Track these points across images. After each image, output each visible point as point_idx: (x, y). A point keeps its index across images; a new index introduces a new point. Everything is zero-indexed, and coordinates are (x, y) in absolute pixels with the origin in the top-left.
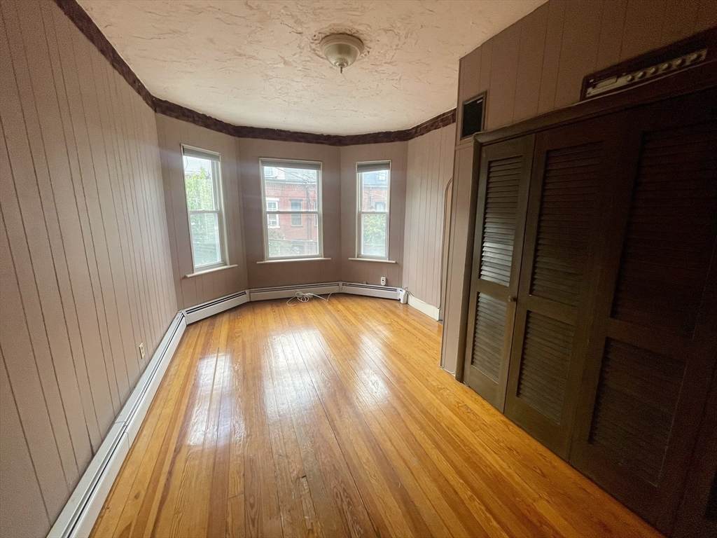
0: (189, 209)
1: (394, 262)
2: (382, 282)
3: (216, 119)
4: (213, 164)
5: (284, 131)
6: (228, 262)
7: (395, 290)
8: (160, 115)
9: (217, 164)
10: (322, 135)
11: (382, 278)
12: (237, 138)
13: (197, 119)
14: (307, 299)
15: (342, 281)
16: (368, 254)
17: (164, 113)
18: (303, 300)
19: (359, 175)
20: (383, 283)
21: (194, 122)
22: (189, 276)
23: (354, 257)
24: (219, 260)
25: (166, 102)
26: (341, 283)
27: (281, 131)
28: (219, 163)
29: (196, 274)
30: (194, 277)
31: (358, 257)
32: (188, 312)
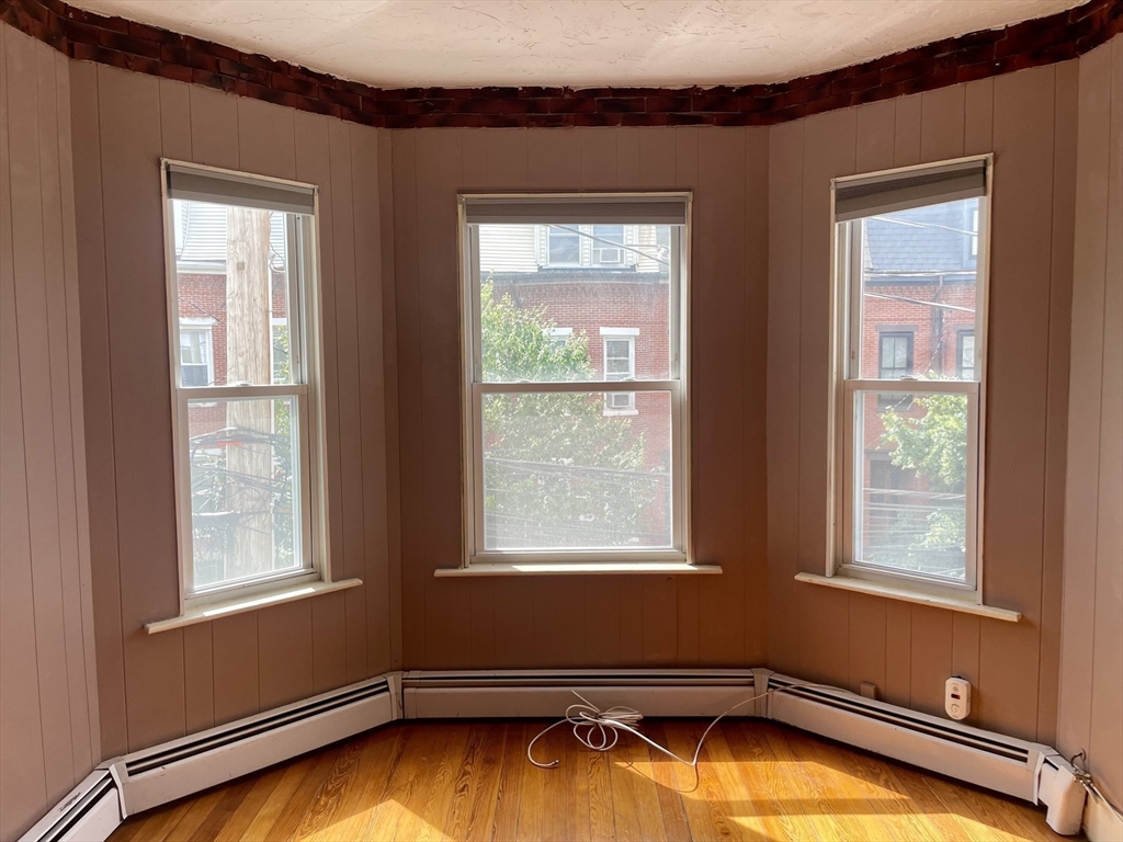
1: (1012, 616)
2: (949, 701)
3: (304, 71)
5: (550, 91)
6: (327, 572)
7: (1021, 756)
8: (87, 66)
9: (306, 222)
10: (695, 89)
11: (951, 685)
12: (386, 132)
14: (610, 739)
15: (764, 665)
17: (99, 56)
18: (597, 739)
19: (840, 230)
20: (957, 709)
21: (217, 81)
22: (154, 628)
23: (823, 574)
24: (297, 565)
25: (114, 21)
26: (762, 677)
27: (536, 91)
28: (314, 220)
29: (189, 616)
30: (183, 629)
31: (836, 574)
32: (134, 769)
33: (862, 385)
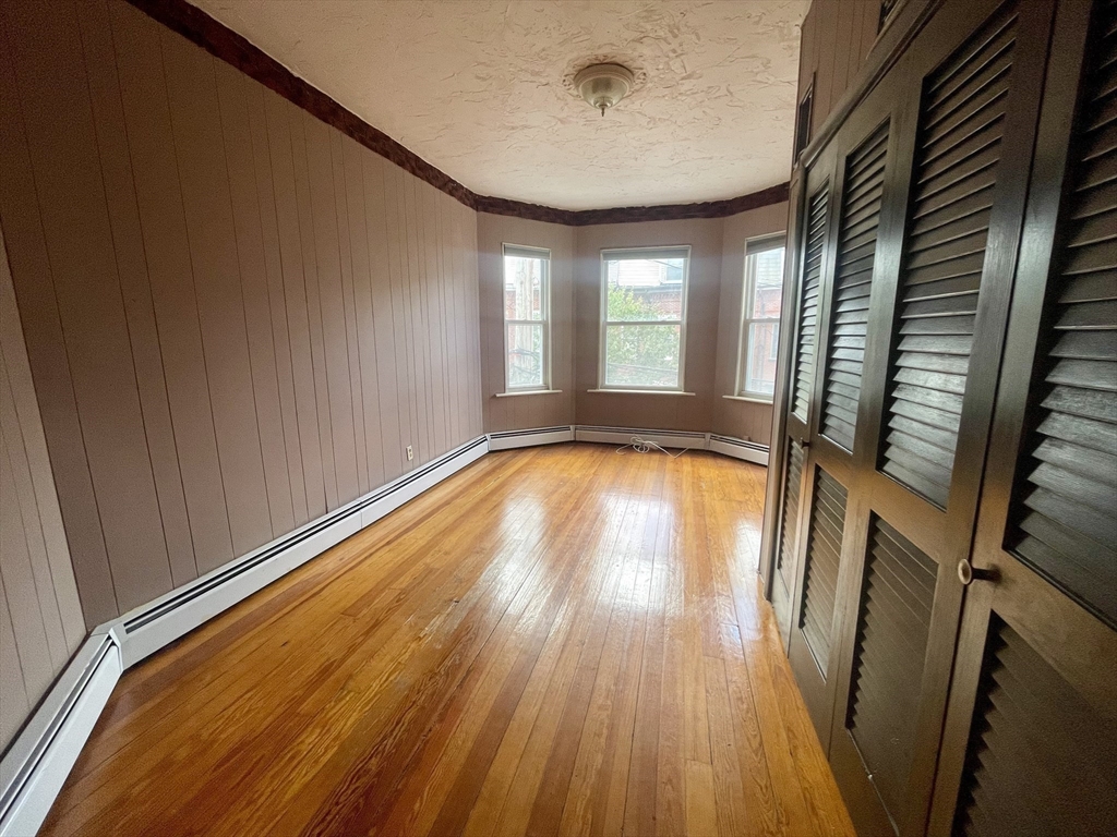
0: (506, 318)
3: (548, 208)
4: (542, 263)
5: (637, 208)
6: (551, 387)
8: (482, 213)
9: (547, 262)
10: (694, 204)
13: (523, 211)
14: (647, 449)
15: (710, 432)
16: (757, 391)
17: (486, 210)
18: (642, 449)
19: (749, 258)
21: (520, 215)
22: (498, 395)
23: (733, 395)
24: (541, 383)
25: (490, 197)
26: (708, 435)
28: (549, 261)
29: (507, 394)
30: (506, 397)
31: (739, 395)
32: (493, 437)
33: (753, 321)
